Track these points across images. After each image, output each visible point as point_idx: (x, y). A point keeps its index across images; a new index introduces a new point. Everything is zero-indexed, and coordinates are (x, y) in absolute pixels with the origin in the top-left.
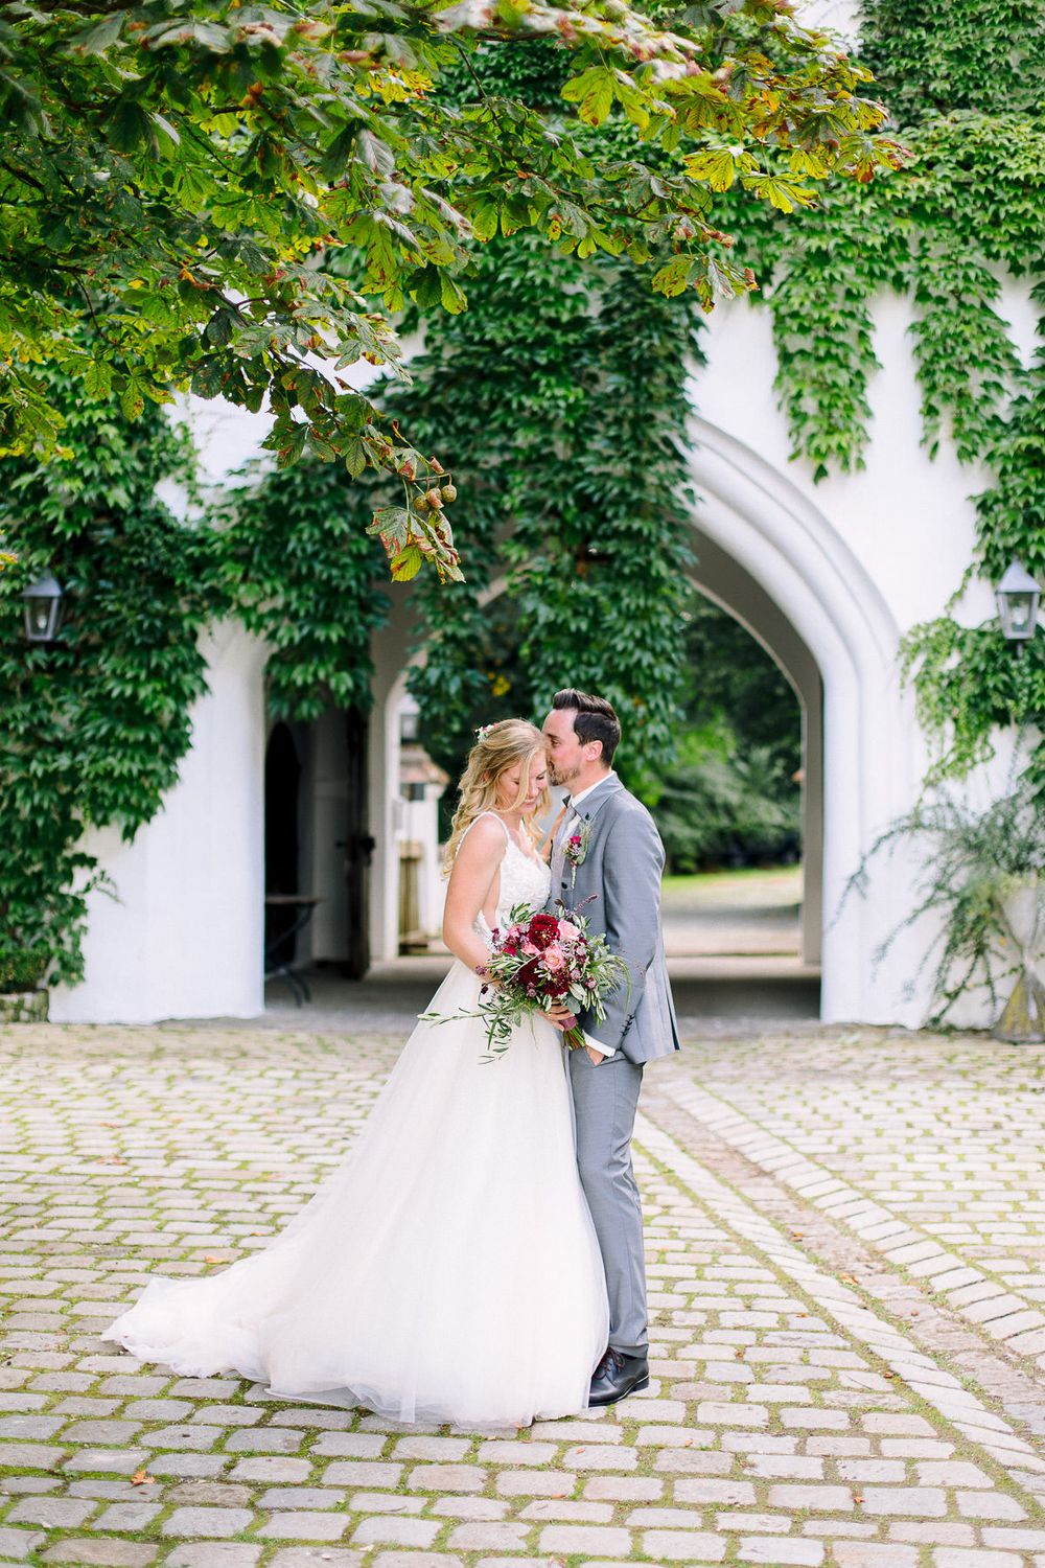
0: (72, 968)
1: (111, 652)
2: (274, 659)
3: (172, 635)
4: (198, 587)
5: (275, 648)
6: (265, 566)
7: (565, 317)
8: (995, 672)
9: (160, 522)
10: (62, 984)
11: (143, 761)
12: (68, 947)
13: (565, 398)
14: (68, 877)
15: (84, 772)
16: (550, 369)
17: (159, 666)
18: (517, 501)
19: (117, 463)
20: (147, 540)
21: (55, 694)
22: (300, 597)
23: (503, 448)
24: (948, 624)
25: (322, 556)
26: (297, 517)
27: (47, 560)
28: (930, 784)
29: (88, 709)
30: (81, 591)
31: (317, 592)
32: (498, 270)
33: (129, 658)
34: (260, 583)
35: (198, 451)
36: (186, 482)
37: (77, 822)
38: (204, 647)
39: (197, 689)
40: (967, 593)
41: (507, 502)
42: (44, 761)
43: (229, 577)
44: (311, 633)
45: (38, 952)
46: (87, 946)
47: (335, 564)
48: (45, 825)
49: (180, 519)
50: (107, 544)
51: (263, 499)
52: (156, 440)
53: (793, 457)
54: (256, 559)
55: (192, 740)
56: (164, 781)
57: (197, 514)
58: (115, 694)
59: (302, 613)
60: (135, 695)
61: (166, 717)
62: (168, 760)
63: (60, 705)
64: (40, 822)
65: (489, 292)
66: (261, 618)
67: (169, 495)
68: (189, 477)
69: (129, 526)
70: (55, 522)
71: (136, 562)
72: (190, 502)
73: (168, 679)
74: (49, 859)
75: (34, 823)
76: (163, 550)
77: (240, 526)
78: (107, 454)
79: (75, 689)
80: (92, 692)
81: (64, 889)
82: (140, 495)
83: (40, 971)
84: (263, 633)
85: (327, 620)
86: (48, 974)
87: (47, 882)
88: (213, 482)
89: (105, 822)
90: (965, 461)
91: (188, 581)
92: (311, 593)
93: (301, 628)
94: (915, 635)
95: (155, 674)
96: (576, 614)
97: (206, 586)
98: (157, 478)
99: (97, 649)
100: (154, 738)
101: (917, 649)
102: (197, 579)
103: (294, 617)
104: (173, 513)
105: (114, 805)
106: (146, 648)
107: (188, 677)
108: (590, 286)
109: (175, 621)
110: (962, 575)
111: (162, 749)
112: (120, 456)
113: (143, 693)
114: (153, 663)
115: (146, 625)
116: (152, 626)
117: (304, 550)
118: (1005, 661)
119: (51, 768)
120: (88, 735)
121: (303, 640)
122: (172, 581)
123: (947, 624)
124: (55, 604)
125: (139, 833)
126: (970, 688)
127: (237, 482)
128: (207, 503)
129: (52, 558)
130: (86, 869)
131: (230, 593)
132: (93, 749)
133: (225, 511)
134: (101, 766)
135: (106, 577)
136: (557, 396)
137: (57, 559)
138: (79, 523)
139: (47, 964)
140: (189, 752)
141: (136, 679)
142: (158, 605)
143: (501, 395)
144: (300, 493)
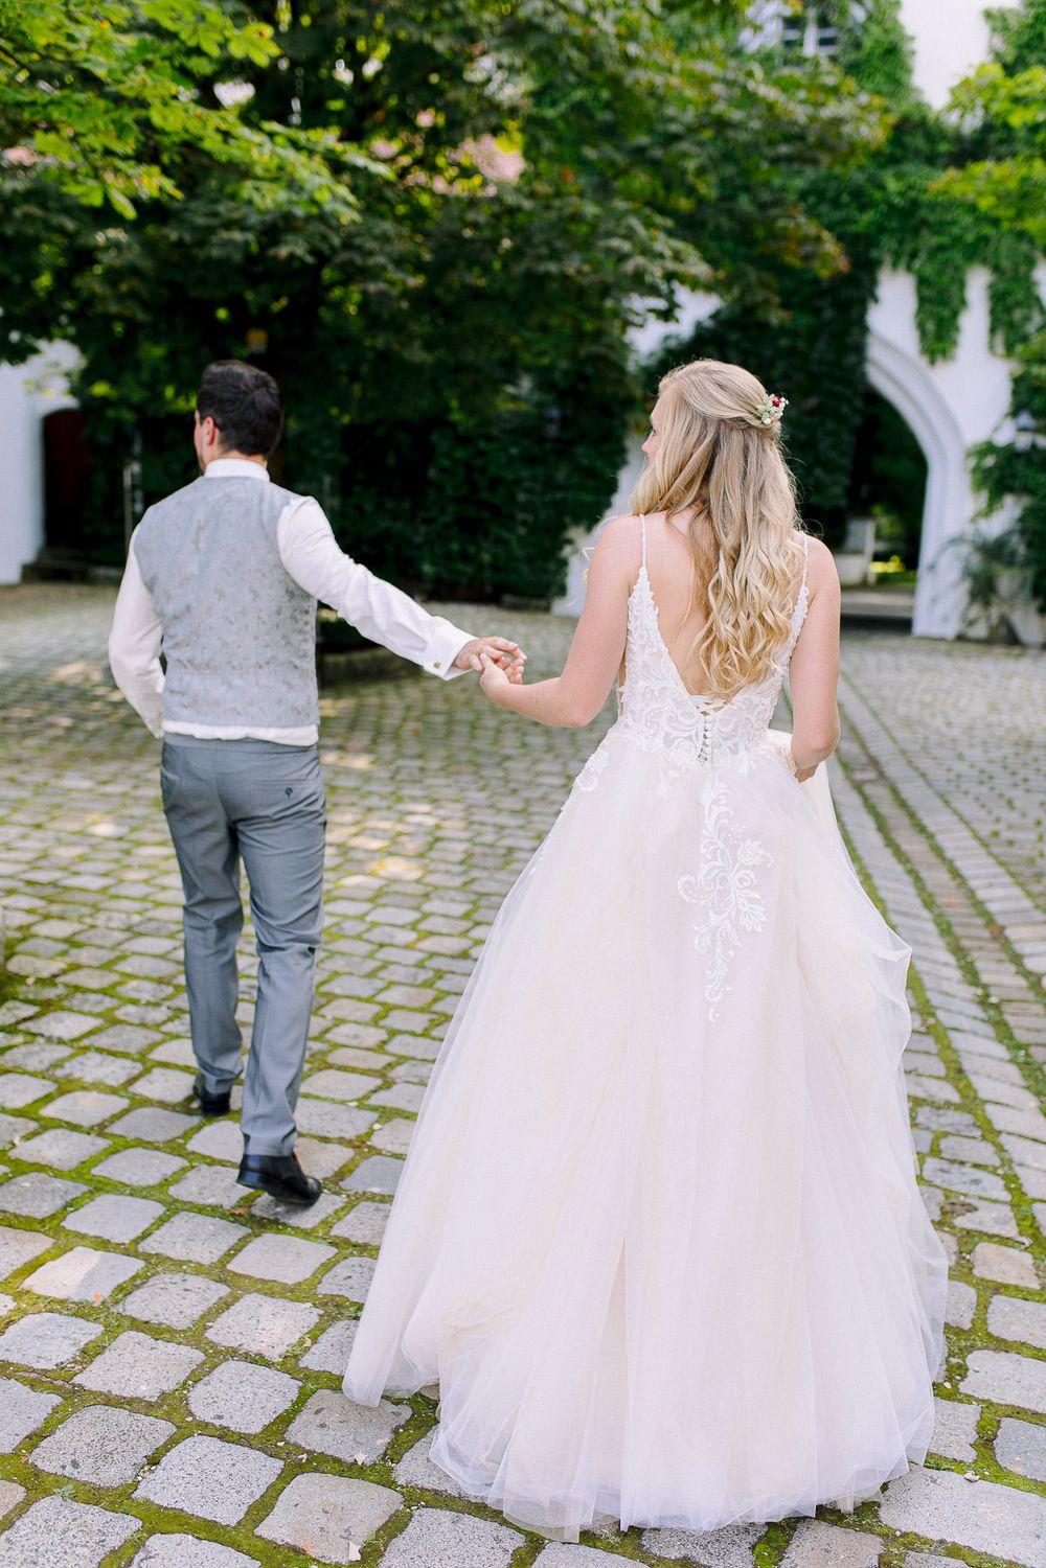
1: (583, 444)
3: (611, 437)
10: (558, 597)
11: (596, 496)
12: (561, 580)
14: (562, 549)
15: (570, 500)
17: (603, 451)
21: (557, 463)
24: (990, 443)
27: (555, 399)
28: (972, 521)
29: (572, 471)
30: (570, 414)
33: (592, 447)
37: (566, 524)
39: (623, 463)
40: (1001, 426)
42: (551, 495)
45: (547, 581)
46: (569, 581)
48: (551, 525)
53: (920, 353)
55: (620, 487)
56: (606, 506)
58: (584, 464)
60: (594, 465)
61: (608, 477)
62: (608, 496)
63: (560, 468)
70: (558, 381)
73: (609, 458)
74: (554, 540)
79: (567, 461)
80: (574, 463)
81: (560, 554)
83: (548, 590)
86: (552, 592)
87: (552, 550)
89: (578, 524)
90: (1008, 357)
94: (973, 447)
95: (602, 455)
99: (577, 442)
100: (601, 485)
101: (974, 454)
105: (582, 516)
106: (599, 442)
107: (619, 457)
109: (614, 430)
110: (999, 418)
111: (605, 491)
113: (597, 464)
115: (599, 431)
118: (1013, 463)
119: (555, 498)
120: (571, 483)
124: (558, 420)
129: (557, 397)
130: (570, 546)
132: (574, 490)
134: (577, 498)
138: (570, 382)
139: (551, 587)
140: (618, 493)
142: (604, 422)
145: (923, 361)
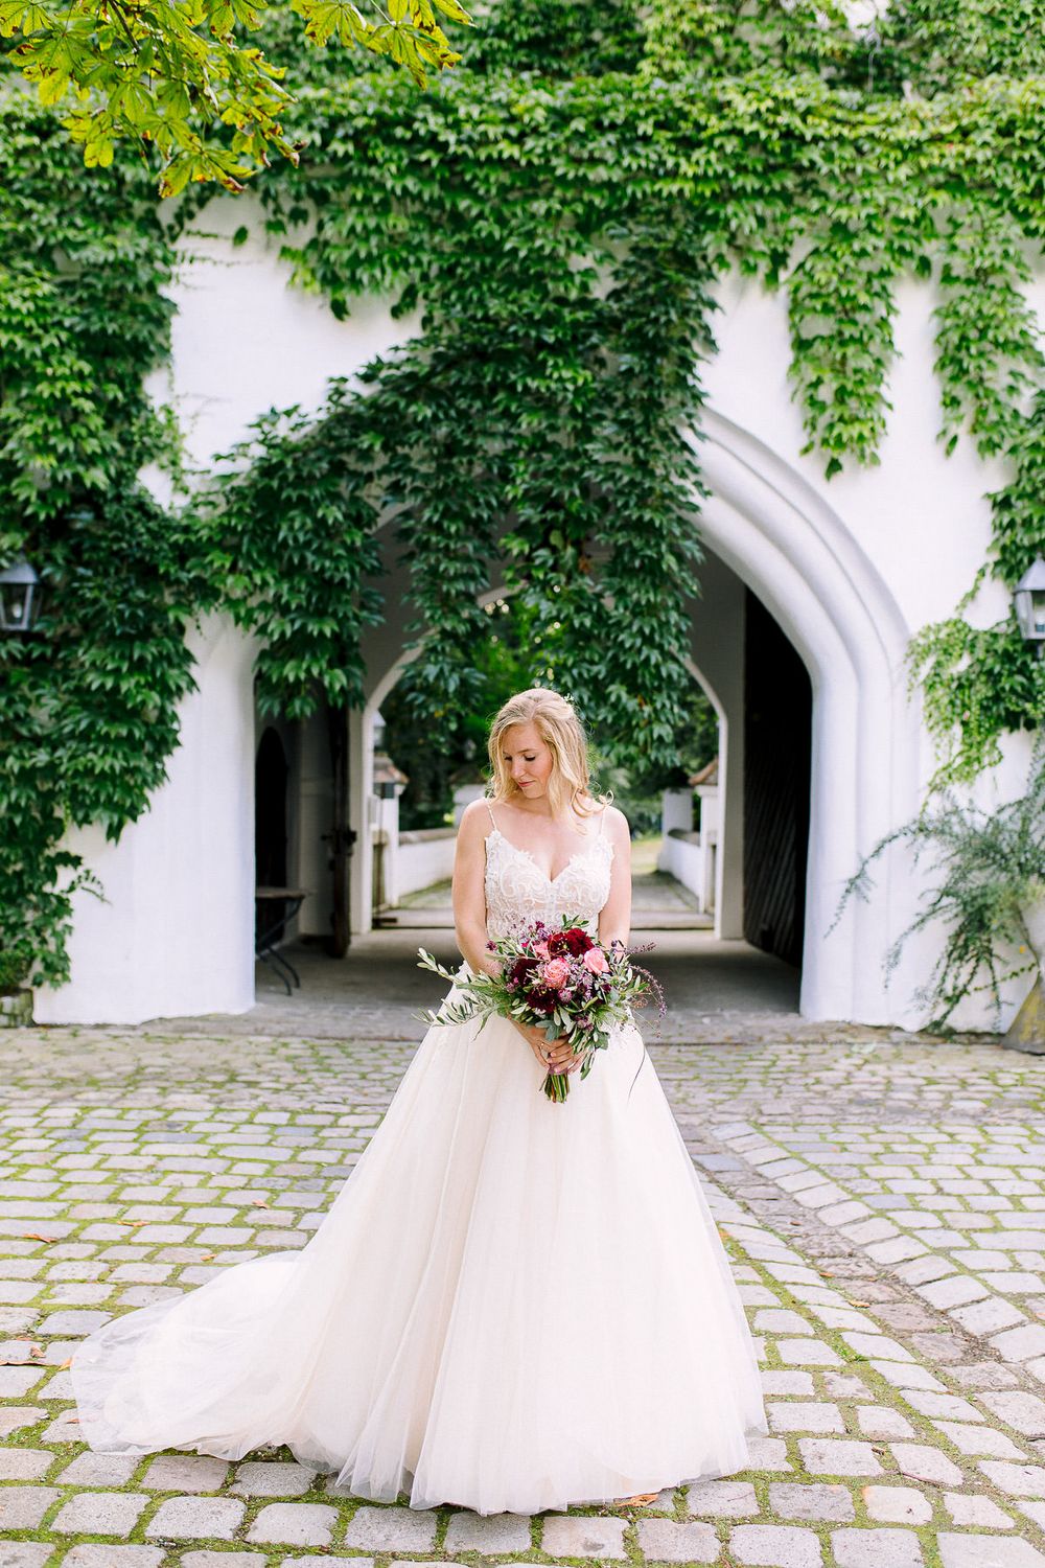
0: (57, 969)
1: (91, 643)
2: (263, 655)
3: (155, 627)
4: (184, 576)
5: (266, 645)
6: (255, 556)
7: (574, 295)
8: (1011, 674)
9: (142, 507)
10: (47, 984)
11: (126, 759)
12: (52, 946)
13: (574, 380)
14: (52, 877)
15: (62, 769)
16: (557, 349)
17: (142, 659)
18: (520, 492)
19: (94, 442)
20: (127, 524)
21: (33, 687)
22: (291, 589)
23: (506, 435)
24: (960, 626)
25: (315, 546)
26: (289, 504)
27: (20, 544)
28: (935, 788)
29: (69, 703)
30: (58, 578)
31: (309, 584)
32: (503, 240)
33: (109, 650)
34: (249, 574)
35: (184, 435)
36: (171, 468)
37: (60, 821)
38: (191, 642)
39: (183, 685)
40: (979, 595)
41: (510, 492)
42: (21, 757)
43: (217, 564)
44: (304, 627)
45: (18, 953)
46: (70, 948)
47: (328, 555)
48: (22, 823)
49: (165, 507)
50: (85, 531)
51: (253, 485)
52: (138, 423)
53: (806, 450)
54: (244, 549)
55: (180, 737)
56: (150, 779)
57: (182, 501)
58: (94, 687)
59: (293, 606)
60: (116, 688)
61: (153, 715)
62: (154, 757)
63: (39, 697)
64: (18, 821)
65: (493, 266)
66: (250, 612)
67: (152, 482)
68: (174, 463)
69: (109, 511)
70: (27, 502)
71: (115, 547)
72: (175, 489)
73: (153, 673)
74: (30, 859)
75: (11, 821)
76: (145, 537)
77: (228, 514)
78: (84, 432)
79: (55, 683)
80: (71, 684)
81: (47, 888)
82: (120, 479)
83: (22, 974)
84: (254, 628)
85: (320, 614)
86: (31, 975)
87: (27, 881)
88: (199, 468)
89: (86, 820)
90: (988, 455)
91: (172, 570)
92: (303, 586)
93: (292, 622)
94: (924, 636)
95: (138, 666)
96: (579, 610)
97: (192, 575)
98: (139, 463)
99: (77, 641)
100: (137, 734)
101: (927, 651)
102: (182, 568)
103: (285, 610)
104: (157, 501)
105: (96, 804)
106: (128, 639)
107: (174, 672)
108: (600, 261)
109: (157, 612)
110: (976, 575)
111: (148, 747)
112: (98, 438)
113: (124, 687)
114: (136, 656)
115: (127, 614)
116: (133, 615)
117: (296, 539)
118: (1024, 663)
119: (28, 764)
120: (66, 730)
121: (294, 633)
122: (155, 568)
123: (958, 625)
124: (30, 591)
125: (124, 832)
126: (983, 690)
127: (225, 467)
128: (193, 491)
129: (26, 543)
130: (70, 867)
131: (217, 585)
132: (73, 745)
133: (212, 498)
134: (81, 762)
135: (86, 565)
136: (566, 377)
137: (32, 545)
138: (54, 504)
139: (30, 965)
140: (176, 750)
141: (117, 672)
142: (141, 594)
143: (505, 376)
144: (291, 476)
145: (811, 469)
